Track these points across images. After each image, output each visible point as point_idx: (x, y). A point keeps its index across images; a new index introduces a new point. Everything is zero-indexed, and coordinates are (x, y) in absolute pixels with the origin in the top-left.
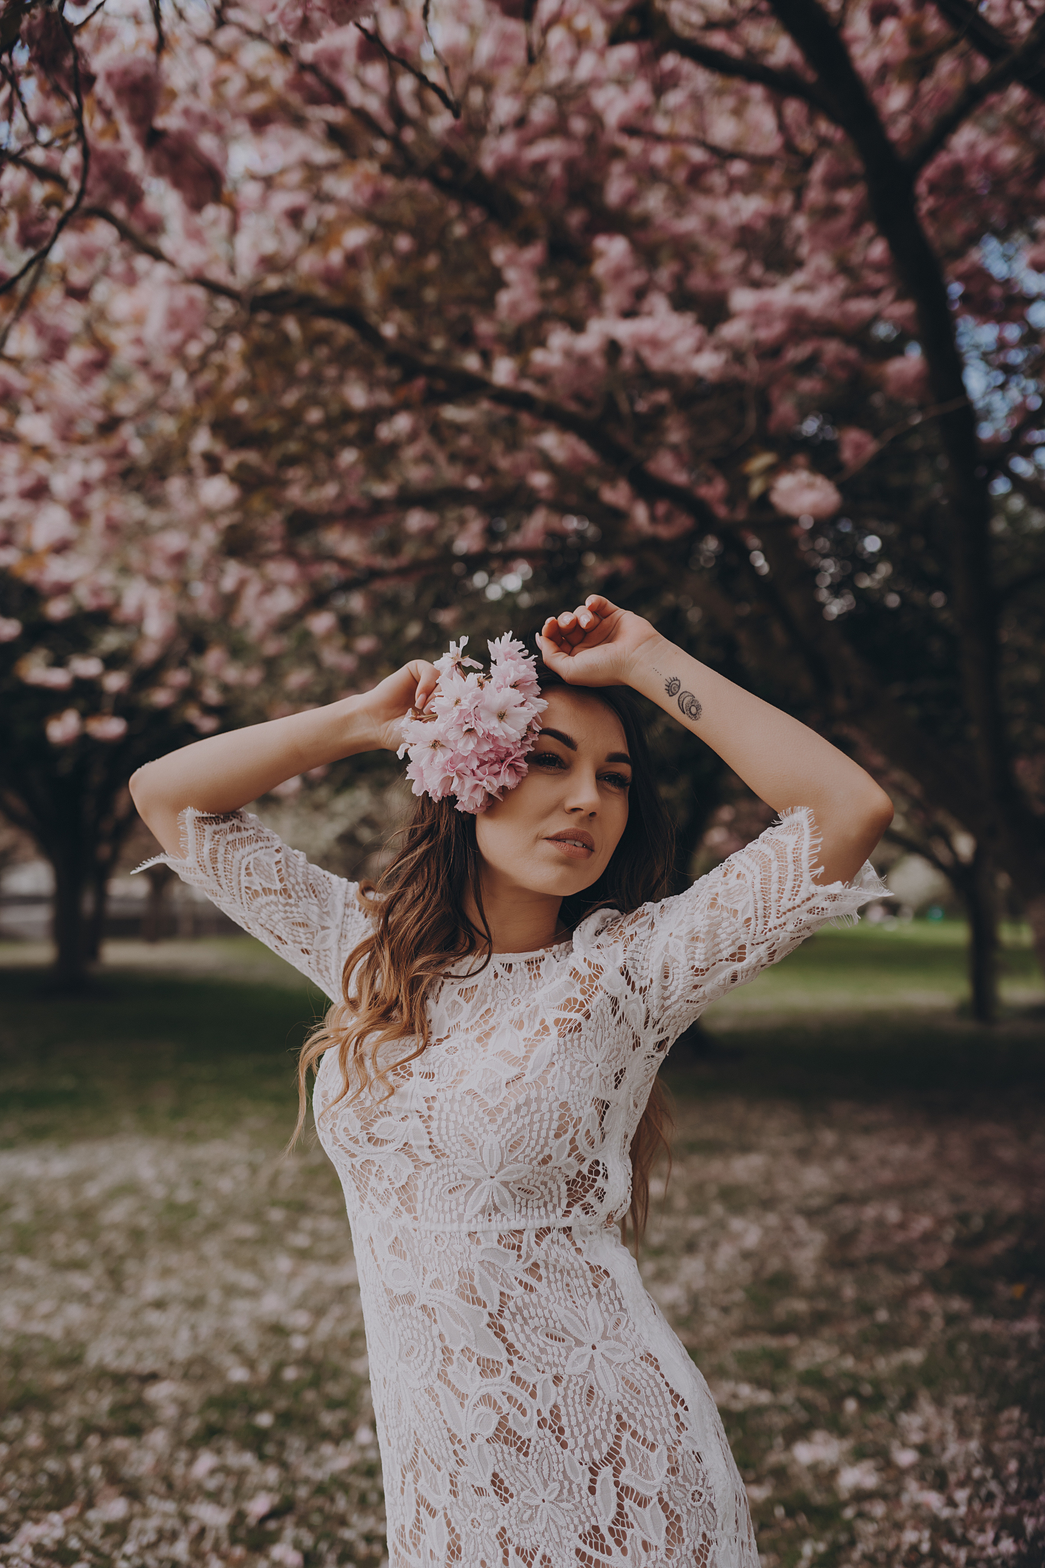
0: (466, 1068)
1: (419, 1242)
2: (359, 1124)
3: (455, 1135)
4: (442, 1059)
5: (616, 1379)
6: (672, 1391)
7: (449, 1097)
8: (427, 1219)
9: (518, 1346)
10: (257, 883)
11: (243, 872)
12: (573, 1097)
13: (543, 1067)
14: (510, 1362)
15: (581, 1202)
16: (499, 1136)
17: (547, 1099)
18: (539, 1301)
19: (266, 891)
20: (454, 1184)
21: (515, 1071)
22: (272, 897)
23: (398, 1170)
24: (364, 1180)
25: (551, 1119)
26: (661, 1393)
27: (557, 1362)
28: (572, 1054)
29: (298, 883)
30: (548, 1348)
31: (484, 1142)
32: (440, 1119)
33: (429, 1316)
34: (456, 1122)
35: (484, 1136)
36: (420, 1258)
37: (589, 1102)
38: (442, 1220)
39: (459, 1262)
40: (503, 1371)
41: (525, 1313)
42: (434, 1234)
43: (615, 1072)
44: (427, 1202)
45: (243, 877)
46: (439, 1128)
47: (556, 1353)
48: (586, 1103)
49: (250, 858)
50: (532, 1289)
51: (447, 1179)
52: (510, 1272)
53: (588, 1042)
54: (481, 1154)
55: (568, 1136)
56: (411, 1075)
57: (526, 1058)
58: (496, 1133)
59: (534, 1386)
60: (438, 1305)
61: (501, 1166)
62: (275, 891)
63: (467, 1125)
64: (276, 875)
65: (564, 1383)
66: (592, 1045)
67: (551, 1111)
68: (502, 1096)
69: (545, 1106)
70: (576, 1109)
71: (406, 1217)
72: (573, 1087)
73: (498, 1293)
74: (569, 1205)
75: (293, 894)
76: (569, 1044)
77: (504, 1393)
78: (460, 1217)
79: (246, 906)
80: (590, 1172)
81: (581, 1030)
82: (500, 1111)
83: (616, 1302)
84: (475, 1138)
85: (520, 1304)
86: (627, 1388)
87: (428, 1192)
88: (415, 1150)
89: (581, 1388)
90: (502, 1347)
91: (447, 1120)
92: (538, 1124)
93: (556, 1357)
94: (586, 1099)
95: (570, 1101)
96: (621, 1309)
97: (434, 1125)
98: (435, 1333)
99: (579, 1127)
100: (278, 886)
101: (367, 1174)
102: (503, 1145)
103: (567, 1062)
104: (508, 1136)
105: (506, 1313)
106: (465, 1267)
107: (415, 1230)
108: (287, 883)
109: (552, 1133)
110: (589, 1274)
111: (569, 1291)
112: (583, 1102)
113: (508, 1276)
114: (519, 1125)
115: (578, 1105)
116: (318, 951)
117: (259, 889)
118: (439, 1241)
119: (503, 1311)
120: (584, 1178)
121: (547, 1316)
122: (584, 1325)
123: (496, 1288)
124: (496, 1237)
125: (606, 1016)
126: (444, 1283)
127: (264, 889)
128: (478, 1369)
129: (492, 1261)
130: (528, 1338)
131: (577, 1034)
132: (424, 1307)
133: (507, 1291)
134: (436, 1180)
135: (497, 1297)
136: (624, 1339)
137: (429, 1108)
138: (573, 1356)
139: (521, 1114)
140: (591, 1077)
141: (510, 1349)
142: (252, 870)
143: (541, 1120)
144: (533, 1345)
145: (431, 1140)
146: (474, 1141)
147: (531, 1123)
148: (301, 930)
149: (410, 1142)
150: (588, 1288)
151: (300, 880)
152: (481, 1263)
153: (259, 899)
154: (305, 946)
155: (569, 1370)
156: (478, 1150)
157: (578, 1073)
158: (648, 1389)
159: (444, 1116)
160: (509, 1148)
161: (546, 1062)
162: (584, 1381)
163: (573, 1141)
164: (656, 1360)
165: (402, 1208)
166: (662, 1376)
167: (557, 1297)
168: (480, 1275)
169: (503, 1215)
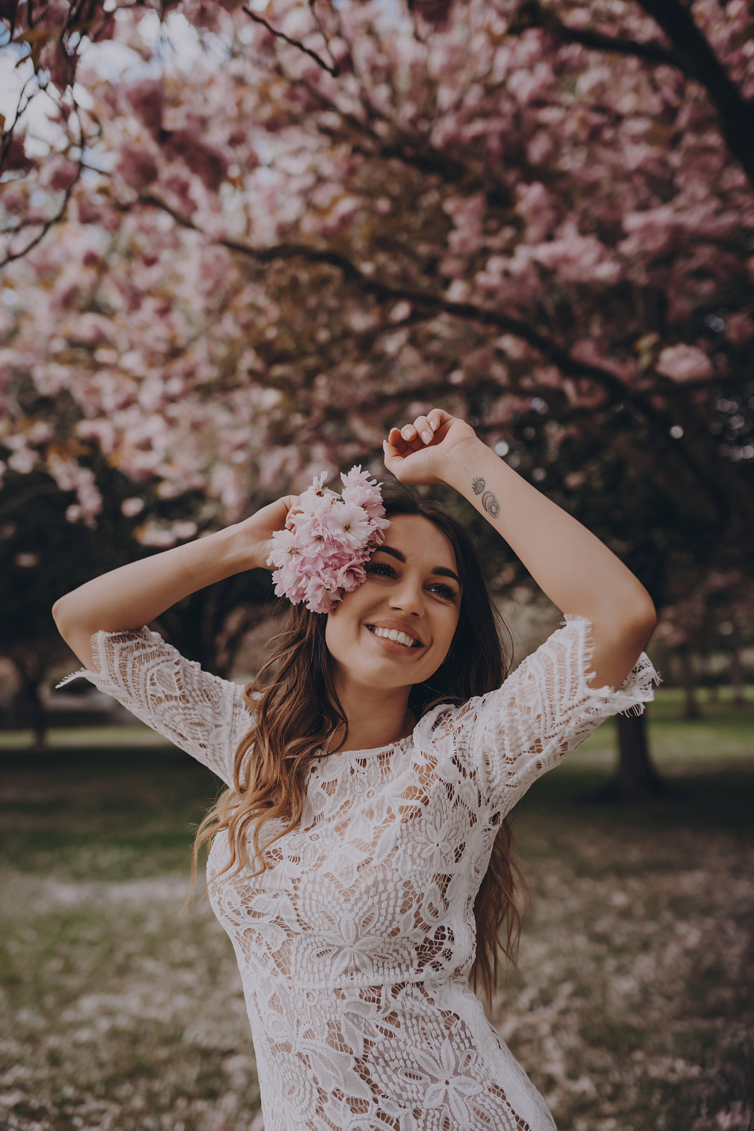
0: (326, 854)
1: (294, 998)
2: (239, 899)
3: (317, 912)
4: (306, 845)
5: (468, 1110)
6: (517, 1118)
7: (311, 879)
8: (299, 979)
9: (381, 1086)
10: (160, 690)
11: (148, 682)
12: (415, 876)
13: (389, 852)
14: (376, 1101)
15: (431, 962)
16: (353, 914)
17: (392, 879)
18: (398, 1045)
19: (168, 698)
20: (321, 949)
21: (365, 856)
22: (173, 703)
23: (275, 938)
24: (247, 944)
25: (396, 897)
26: (508, 1120)
27: (416, 1098)
28: (413, 838)
29: (194, 690)
30: (407, 1086)
31: (341, 918)
32: (304, 898)
33: (305, 1063)
34: (317, 901)
35: (340, 913)
36: (295, 1012)
37: (430, 880)
38: (312, 979)
39: (328, 1015)
40: (369, 1108)
41: (386, 1056)
42: (306, 992)
43: (455, 848)
44: (299, 964)
45: (149, 687)
46: (304, 905)
47: (415, 1090)
48: (427, 880)
49: (154, 670)
50: (391, 1035)
51: (315, 945)
52: (372, 1022)
53: (428, 825)
54: (339, 928)
55: (413, 911)
56: (281, 858)
57: (374, 844)
58: (351, 911)
59: (398, 1121)
60: (311, 1053)
61: (357, 938)
62: (176, 697)
63: (327, 903)
64: (176, 684)
65: (423, 1116)
66: (432, 827)
67: (396, 890)
68: (354, 879)
69: (390, 886)
70: (418, 887)
71: (281, 978)
72: (415, 867)
73: (362, 1040)
74: (420, 964)
75: (190, 699)
76: (411, 829)
77: (372, 1127)
78: (327, 977)
79: (152, 710)
80: (436, 937)
81: (421, 815)
82: (353, 892)
83: (466, 1041)
84: (333, 915)
85: (381, 1048)
86: (478, 1118)
87: (299, 956)
88: (286, 923)
89: (438, 1119)
90: (367, 1087)
91: (310, 898)
92: (386, 902)
93: (415, 1094)
94: (428, 876)
95: (413, 880)
96: (471, 1047)
97: (300, 902)
98: (310, 1076)
99: (423, 901)
100: (178, 693)
101: (248, 940)
102: (357, 921)
103: (410, 845)
104: (361, 914)
105: (370, 1057)
106: (333, 1019)
107: (290, 988)
108: (185, 690)
109: (398, 910)
110: (441, 1018)
111: (425, 1034)
112: (424, 879)
113: (370, 1025)
114: (369, 904)
115: (420, 884)
116: (213, 745)
117: (162, 696)
118: (310, 997)
119: (367, 1056)
120: (431, 943)
121: (406, 1057)
122: (438, 1064)
123: (360, 1036)
124: (357, 992)
125: (443, 801)
126: (316, 1033)
127: (166, 696)
128: (349, 1107)
129: (356, 1012)
130: (390, 1078)
131: (418, 819)
132: (300, 1055)
133: (370, 1038)
134: (306, 946)
135: (361, 1044)
136: (473, 1074)
137: (296, 888)
138: (429, 1092)
139: (371, 894)
140: (431, 857)
141: (374, 1087)
142: (156, 680)
143: (388, 899)
144: (394, 1083)
145: (298, 915)
146: (333, 918)
147: (380, 902)
148: (198, 729)
149: (281, 916)
150: (442, 1031)
151: (195, 687)
152: (347, 1015)
153: (163, 704)
154: (202, 742)
155: (427, 1104)
156: (336, 925)
157: (419, 854)
158: (497, 1117)
159: (307, 895)
160: (362, 923)
161: (391, 846)
162: (440, 1113)
163: (417, 914)
164: (502, 1091)
165: (278, 970)
166: (509, 1105)
167: (414, 1040)
168: (346, 1025)
169: (363, 975)
